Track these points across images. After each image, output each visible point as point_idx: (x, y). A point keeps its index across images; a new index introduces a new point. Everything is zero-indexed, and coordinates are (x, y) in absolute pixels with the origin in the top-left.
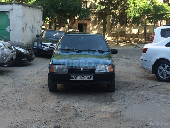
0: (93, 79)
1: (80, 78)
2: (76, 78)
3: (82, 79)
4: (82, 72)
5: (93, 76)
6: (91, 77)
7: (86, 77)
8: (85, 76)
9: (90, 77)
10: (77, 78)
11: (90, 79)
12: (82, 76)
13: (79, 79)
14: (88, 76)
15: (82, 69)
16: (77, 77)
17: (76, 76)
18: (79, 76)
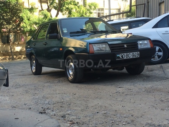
0: (139, 57)
1: (126, 56)
2: (122, 56)
3: (128, 58)
4: (126, 49)
5: (139, 52)
6: (138, 54)
7: (133, 54)
8: (131, 53)
9: (136, 54)
10: (124, 57)
11: (137, 57)
12: (128, 53)
13: (125, 58)
14: (134, 53)
15: (125, 46)
16: (124, 55)
17: (122, 54)
18: (125, 54)
